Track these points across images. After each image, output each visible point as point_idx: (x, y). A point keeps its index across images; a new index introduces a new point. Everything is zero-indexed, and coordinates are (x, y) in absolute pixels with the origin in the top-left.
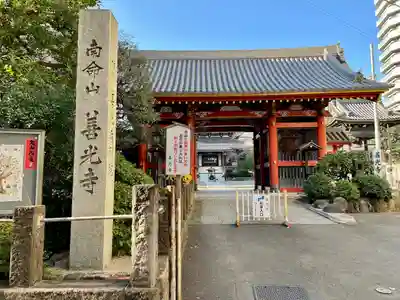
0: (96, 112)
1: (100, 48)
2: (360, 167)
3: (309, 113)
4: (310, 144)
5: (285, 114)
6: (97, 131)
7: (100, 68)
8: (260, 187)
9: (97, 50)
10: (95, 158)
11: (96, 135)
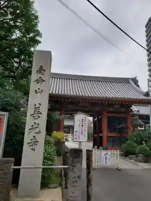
0: (40, 104)
1: (44, 70)
4: (124, 125)
6: (39, 115)
7: (44, 81)
8: (96, 147)
9: (43, 71)
10: (37, 130)
11: (39, 117)
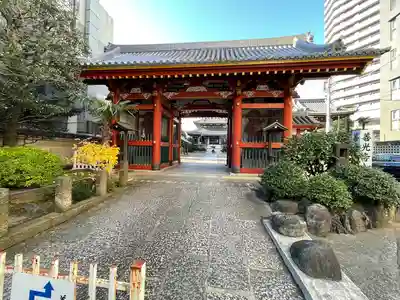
2: (343, 151)
3: (276, 94)
4: (275, 125)
5: (250, 94)
